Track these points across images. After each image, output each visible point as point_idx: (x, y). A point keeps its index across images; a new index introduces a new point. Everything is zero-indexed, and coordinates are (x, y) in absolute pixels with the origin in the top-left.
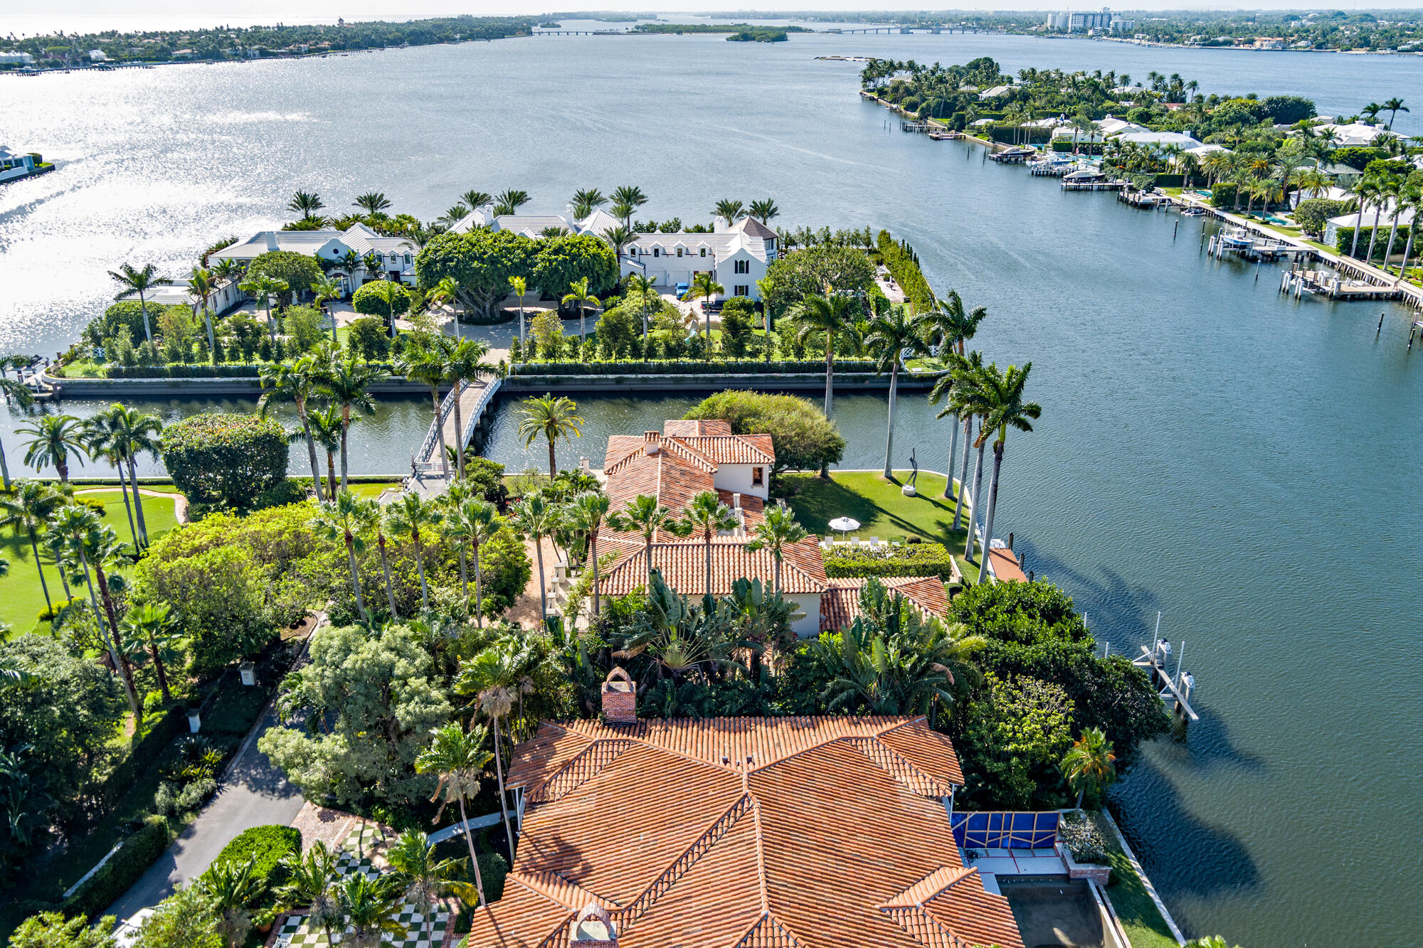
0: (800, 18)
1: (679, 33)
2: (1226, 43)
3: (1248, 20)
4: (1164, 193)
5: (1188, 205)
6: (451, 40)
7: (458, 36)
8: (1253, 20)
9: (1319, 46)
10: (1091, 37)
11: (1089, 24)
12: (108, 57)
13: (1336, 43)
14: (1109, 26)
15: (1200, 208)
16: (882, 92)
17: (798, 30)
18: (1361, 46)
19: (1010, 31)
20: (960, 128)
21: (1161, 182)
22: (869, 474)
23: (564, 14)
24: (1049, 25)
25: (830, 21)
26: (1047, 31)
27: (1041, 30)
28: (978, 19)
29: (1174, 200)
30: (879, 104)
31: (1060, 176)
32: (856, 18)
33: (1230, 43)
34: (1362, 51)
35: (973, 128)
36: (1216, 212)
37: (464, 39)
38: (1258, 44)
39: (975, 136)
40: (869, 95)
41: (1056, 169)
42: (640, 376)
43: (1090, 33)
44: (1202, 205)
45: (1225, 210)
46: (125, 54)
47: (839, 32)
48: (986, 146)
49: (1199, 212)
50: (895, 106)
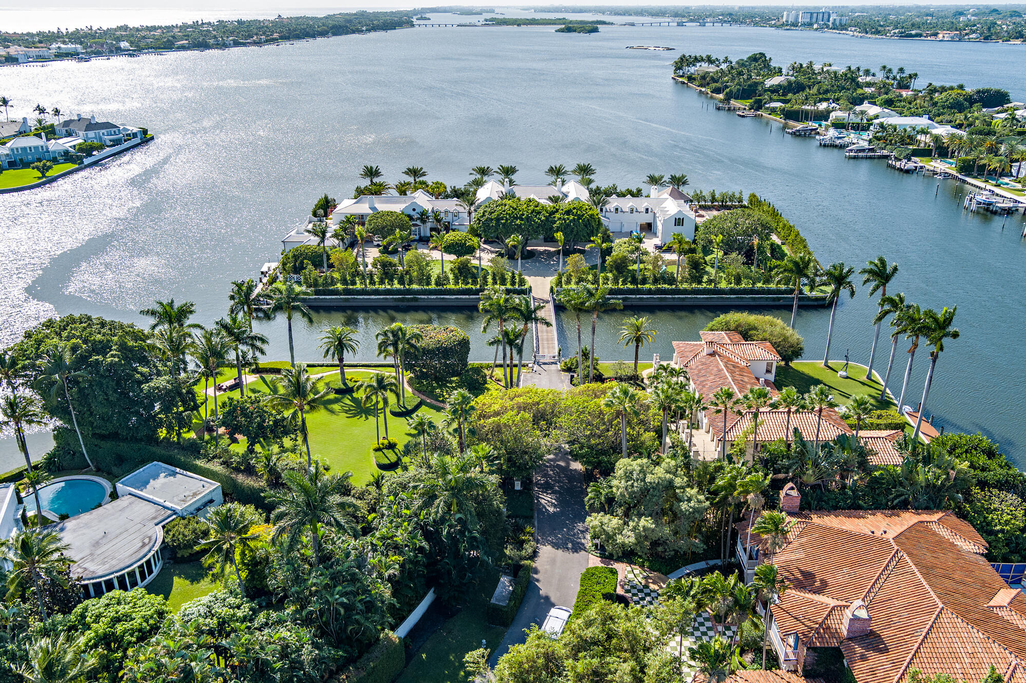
0: (600, 12)
1: (519, 25)
2: (917, 35)
3: (927, 15)
4: (919, 161)
5: (939, 171)
6: (360, 31)
7: (364, 28)
8: (932, 15)
9: (986, 38)
10: (816, 29)
11: (814, 20)
12: (131, 46)
13: (998, 36)
14: (829, 21)
15: (946, 173)
16: (691, 79)
17: (604, 23)
18: (1017, 38)
19: (756, 24)
20: (759, 108)
21: (916, 153)
22: (812, 364)
23: (429, 9)
24: (784, 20)
25: (620, 14)
26: (783, 25)
27: (778, 23)
28: (730, 14)
29: (927, 167)
30: (688, 87)
31: (842, 147)
32: (641, 12)
33: (921, 35)
34: (1018, 42)
35: (768, 108)
36: (960, 176)
37: (369, 30)
38: (940, 36)
39: (770, 114)
40: (681, 79)
41: (838, 142)
42: (638, 296)
43: (815, 26)
44: (948, 171)
45: (965, 175)
46: (142, 44)
47: (633, 25)
48: (780, 122)
49: (947, 176)
50: (703, 89)
